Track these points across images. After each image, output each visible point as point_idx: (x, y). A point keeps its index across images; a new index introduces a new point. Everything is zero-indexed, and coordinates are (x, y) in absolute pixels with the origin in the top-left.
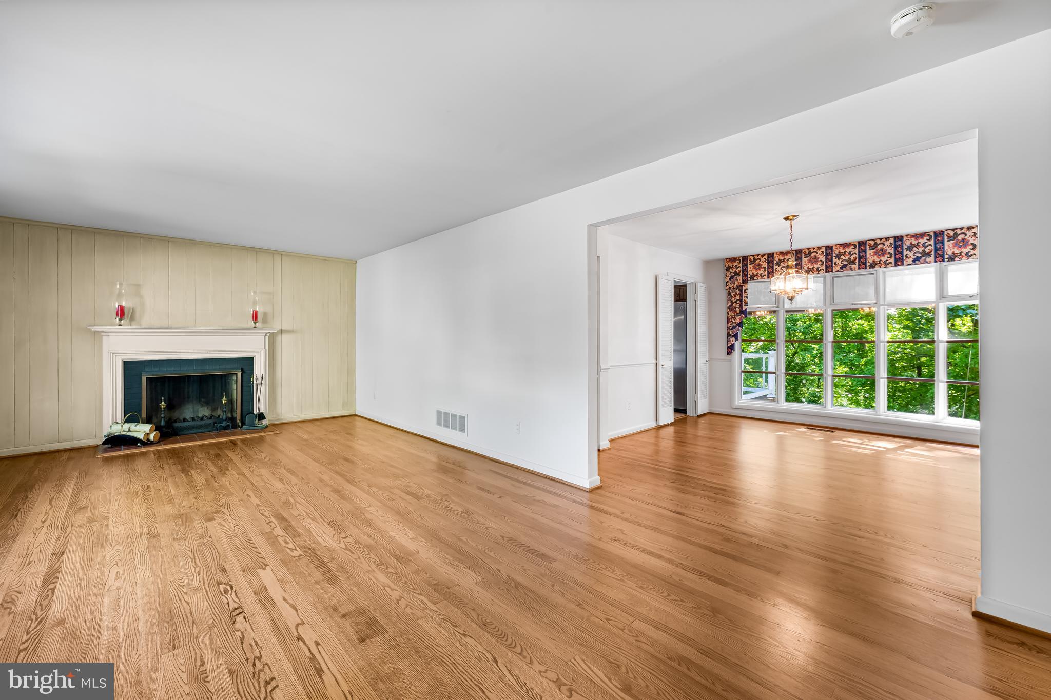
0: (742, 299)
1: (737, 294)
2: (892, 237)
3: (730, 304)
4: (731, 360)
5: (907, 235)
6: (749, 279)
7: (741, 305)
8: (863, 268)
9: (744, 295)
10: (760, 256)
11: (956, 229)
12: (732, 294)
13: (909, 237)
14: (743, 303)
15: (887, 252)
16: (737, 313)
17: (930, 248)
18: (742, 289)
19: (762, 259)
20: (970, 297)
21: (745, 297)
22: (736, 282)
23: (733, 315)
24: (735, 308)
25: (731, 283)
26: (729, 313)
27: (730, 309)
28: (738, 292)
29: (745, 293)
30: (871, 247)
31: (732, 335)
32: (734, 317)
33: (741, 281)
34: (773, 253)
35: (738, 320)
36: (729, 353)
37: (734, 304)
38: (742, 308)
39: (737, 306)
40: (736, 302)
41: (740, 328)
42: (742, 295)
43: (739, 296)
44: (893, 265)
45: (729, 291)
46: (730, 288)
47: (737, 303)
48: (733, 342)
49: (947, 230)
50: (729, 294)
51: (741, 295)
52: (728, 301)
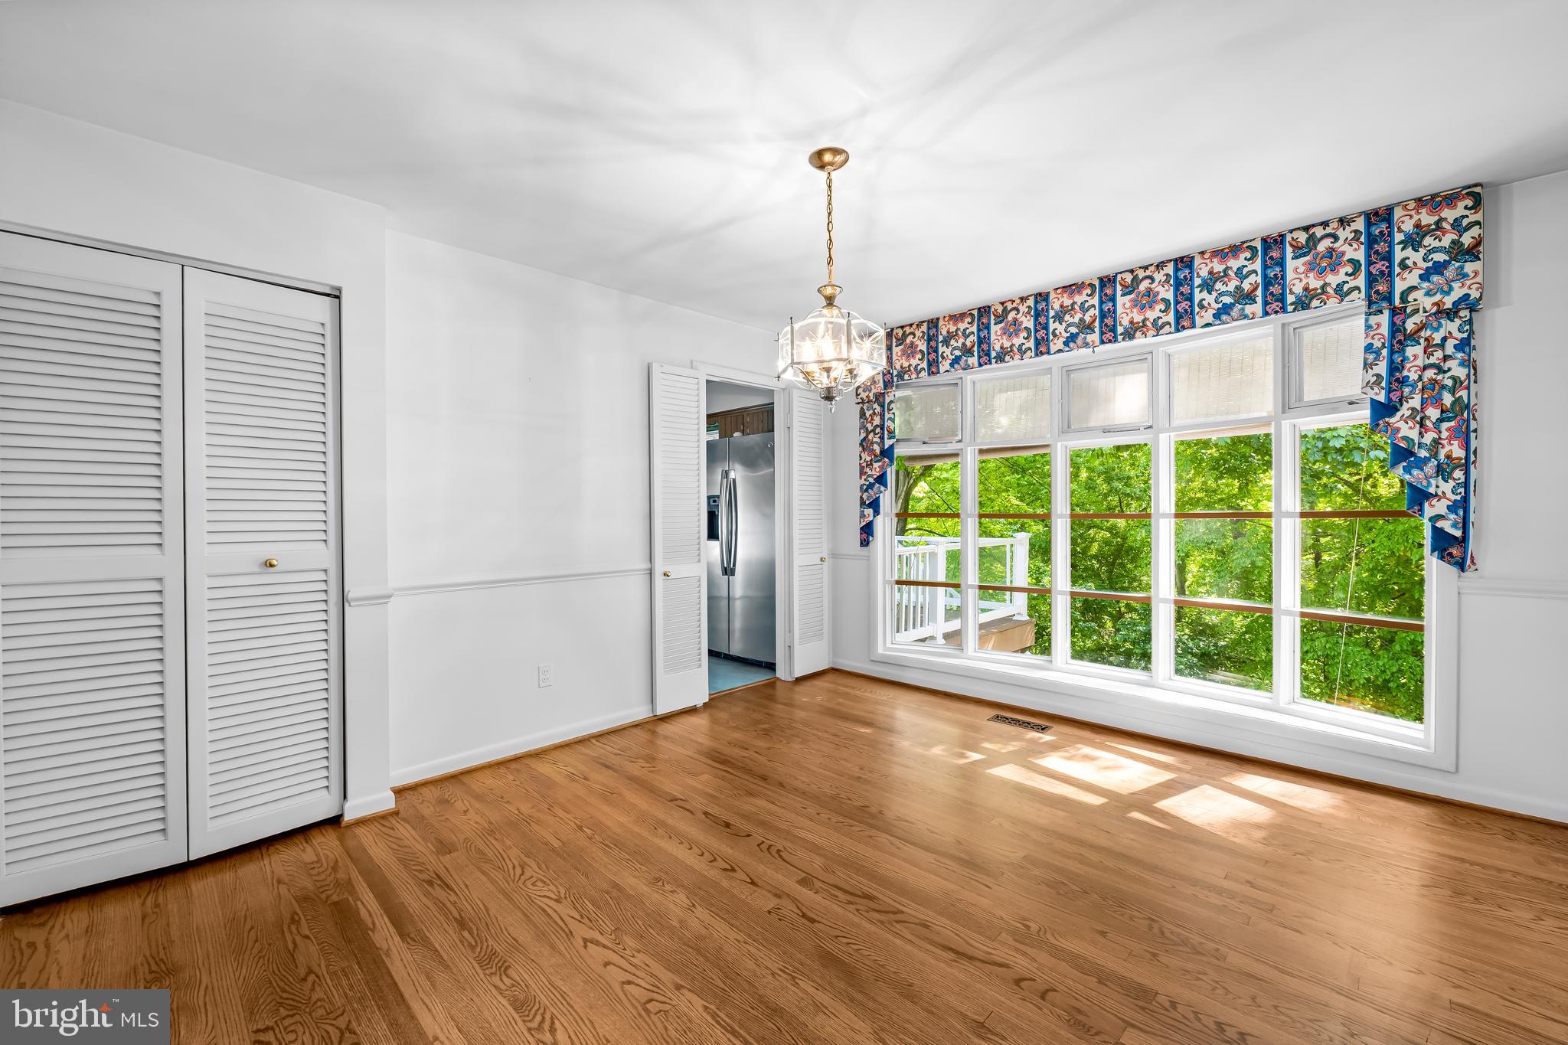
0: (883, 425)
1: (875, 414)
2: (1171, 261)
3: (863, 435)
4: (869, 557)
5: (1202, 253)
6: (895, 379)
7: (882, 438)
8: (1110, 341)
9: (887, 416)
10: (914, 326)
11: (1313, 226)
12: (868, 413)
13: (1207, 256)
14: (886, 433)
15: (1160, 297)
16: (875, 456)
17: (1252, 279)
18: (884, 403)
19: (918, 333)
20: (1351, 403)
21: (890, 419)
22: (873, 387)
23: (869, 459)
24: (872, 443)
25: (864, 391)
26: (862, 454)
27: (863, 446)
28: (878, 409)
29: (889, 410)
30: (1127, 287)
31: (867, 502)
32: (870, 464)
33: (881, 384)
34: (938, 319)
35: (878, 470)
36: (865, 543)
37: (871, 436)
38: (884, 445)
39: (875, 440)
40: (873, 431)
41: (882, 488)
42: (884, 415)
43: (879, 417)
44: (1173, 329)
45: (862, 408)
46: (863, 402)
47: (875, 434)
48: (871, 518)
49: (1291, 231)
50: (862, 414)
51: (882, 416)
52: (860, 429)
